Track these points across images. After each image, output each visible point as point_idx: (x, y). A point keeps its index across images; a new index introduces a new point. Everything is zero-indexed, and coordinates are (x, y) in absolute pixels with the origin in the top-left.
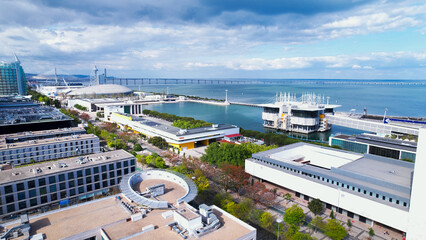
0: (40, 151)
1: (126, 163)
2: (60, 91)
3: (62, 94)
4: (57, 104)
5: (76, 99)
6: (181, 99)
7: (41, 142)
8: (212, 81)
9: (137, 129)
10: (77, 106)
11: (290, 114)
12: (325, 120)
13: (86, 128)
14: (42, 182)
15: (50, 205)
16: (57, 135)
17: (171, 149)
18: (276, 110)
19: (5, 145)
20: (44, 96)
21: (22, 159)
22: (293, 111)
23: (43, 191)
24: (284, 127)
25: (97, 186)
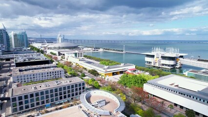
0: (35, 76)
1: (80, 85)
2: (43, 46)
3: (44, 47)
4: (42, 52)
5: (51, 49)
6: (101, 50)
7: (36, 71)
8: (115, 41)
9: (82, 65)
10: (51, 53)
11: (160, 58)
12: (179, 61)
13: (57, 64)
14: (37, 95)
15: (41, 107)
16: (43, 68)
17: (101, 76)
18: (153, 56)
19: (18, 72)
20: (36, 48)
21: (26, 80)
22: (162, 57)
23: (38, 99)
24: (157, 65)
25: (65, 97)
